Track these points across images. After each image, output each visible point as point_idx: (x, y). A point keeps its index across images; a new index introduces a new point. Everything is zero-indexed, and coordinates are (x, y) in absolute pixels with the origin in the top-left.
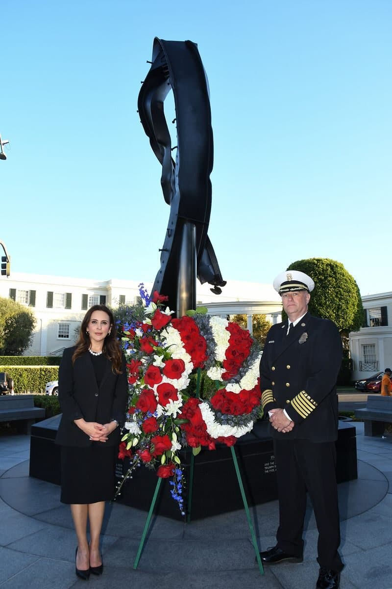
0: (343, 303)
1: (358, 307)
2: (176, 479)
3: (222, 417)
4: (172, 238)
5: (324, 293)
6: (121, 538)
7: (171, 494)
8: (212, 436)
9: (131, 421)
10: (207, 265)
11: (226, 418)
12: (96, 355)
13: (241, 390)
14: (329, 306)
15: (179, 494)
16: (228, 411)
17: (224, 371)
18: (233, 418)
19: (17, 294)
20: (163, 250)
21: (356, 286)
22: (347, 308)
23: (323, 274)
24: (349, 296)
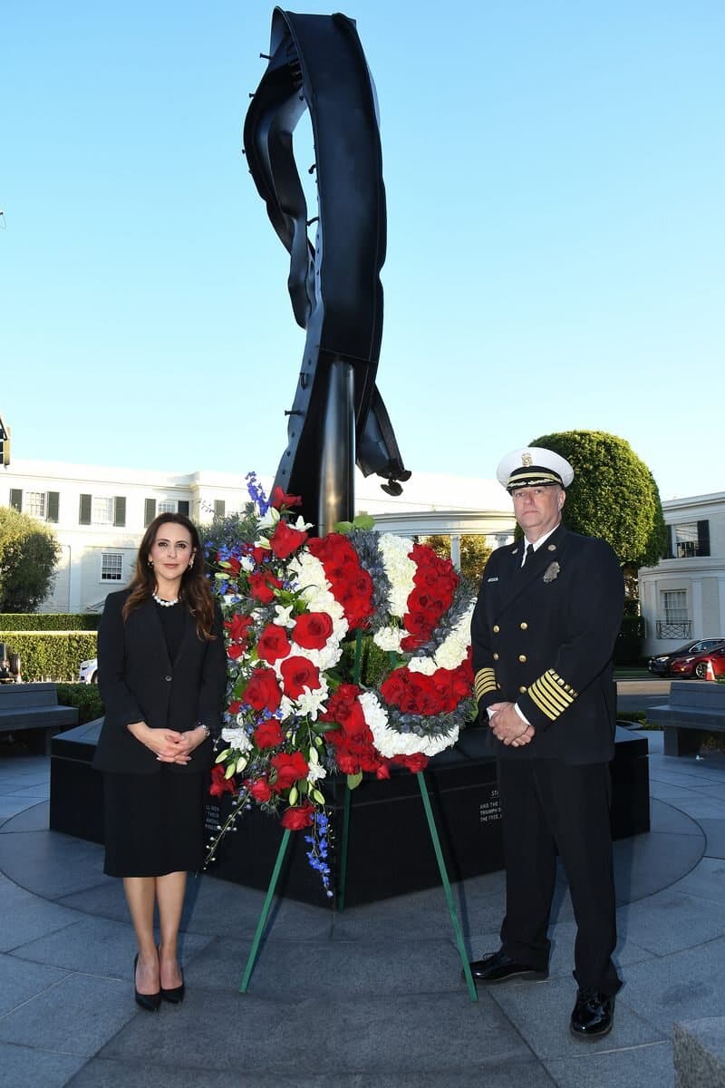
0: (628, 515)
1: (654, 521)
2: (317, 831)
3: (402, 719)
4: (309, 391)
5: (593, 496)
6: (218, 939)
7: (309, 859)
8: (383, 754)
9: (233, 726)
10: (376, 440)
11: (409, 721)
12: (167, 604)
13: (436, 668)
14: (602, 519)
15: (321, 860)
16: (413, 708)
17: (405, 634)
18: (421, 720)
19: (25, 499)
20: (292, 413)
21: (653, 482)
22: (636, 524)
23: (592, 461)
24: (640, 501)
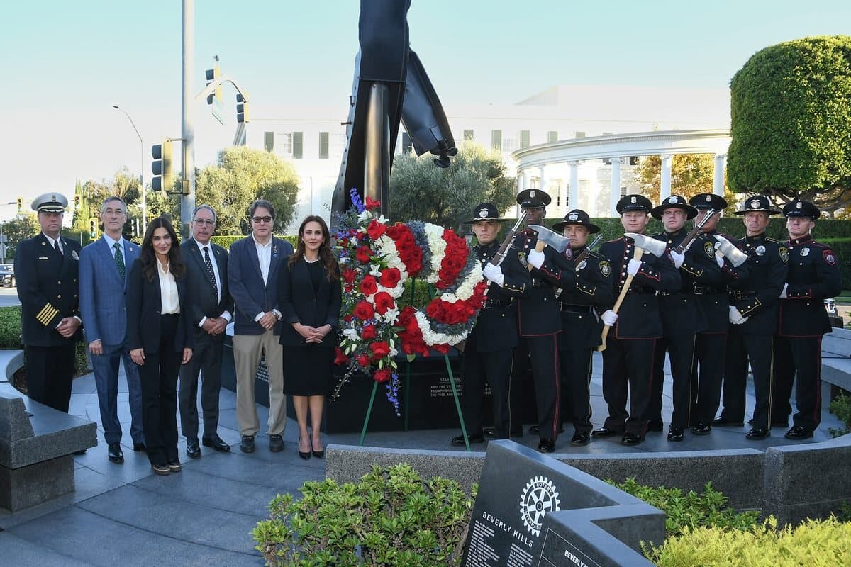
2: (392, 383)
8: (427, 343)
9: (349, 328)
12: (311, 262)
15: (394, 398)
17: (439, 278)
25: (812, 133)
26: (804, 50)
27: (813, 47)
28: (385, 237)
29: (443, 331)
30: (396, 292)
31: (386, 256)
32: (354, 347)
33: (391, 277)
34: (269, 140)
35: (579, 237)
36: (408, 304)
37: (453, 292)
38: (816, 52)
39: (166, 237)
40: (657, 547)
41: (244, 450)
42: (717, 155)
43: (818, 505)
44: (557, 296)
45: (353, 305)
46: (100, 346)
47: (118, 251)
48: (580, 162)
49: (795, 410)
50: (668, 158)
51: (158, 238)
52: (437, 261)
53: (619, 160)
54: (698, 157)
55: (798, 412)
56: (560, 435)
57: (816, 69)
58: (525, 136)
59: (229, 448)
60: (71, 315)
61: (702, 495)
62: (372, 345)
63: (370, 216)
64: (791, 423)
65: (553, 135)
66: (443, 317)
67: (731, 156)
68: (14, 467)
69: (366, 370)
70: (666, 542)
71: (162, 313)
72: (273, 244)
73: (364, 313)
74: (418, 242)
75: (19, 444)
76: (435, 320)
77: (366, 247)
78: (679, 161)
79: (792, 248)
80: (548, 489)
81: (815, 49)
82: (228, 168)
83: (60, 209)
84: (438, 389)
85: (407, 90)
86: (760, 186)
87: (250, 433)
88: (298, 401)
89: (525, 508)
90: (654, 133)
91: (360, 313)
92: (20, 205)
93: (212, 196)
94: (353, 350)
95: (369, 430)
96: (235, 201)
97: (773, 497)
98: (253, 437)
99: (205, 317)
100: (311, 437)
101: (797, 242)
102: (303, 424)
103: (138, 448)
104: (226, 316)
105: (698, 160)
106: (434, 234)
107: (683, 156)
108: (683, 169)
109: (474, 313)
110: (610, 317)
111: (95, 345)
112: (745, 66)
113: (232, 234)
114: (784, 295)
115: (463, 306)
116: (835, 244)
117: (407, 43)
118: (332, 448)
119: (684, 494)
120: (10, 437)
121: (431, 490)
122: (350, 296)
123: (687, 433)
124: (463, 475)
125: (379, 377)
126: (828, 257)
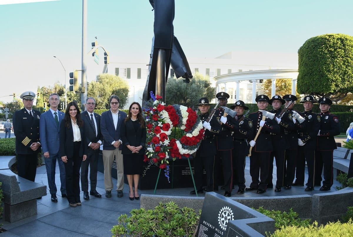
2: (167, 169)
3: (185, 146)
7: (165, 175)
8: (181, 153)
9: (150, 147)
12: (134, 121)
15: (168, 175)
17: (186, 127)
25: (329, 71)
26: (326, 39)
27: (329, 38)
28: (164, 111)
29: (187, 148)
30: (168, 133)
31: (164, 118)
32: (152, 155)
33: (166, 127)
34: (117, 71)
35: (241, 111)
36: (173, 138)
37: (191, 133)
38: (330, 40)
39: (75, 110)
40: (272, 234)
41: (107, 196)
42: (293, 79)
43: (333, 217)
44: (232, 135)
45: (151, 138)
46: (48, 154)
47: (56, 116)
48: (240, 81)
49: (323, 179)
50: (274, 80)
51: (71, 110)
52: (185, 120)
53: (255, 81)
54: (286, 80)
55: (324, 180)
56: (233, 190)
57: (330, 47)
58: (219, 71)
59: (101, 196)
60: (36, 142)
61: (288, 213)
62: (159, 154)
63: (158, 102)
64: (322, 185)
65: (230, 71)
66: (187, 143)
67: (298, 80)
68: (12, 204)
69: (156, 164)
70: (275, 232)
71: (74, 141)
72: (119, 114)
73: (155, 141)
74: (177, 113)
75: (14, 195)
76: (184, 144)
77: (156, 115)
78: (278, 82)
79: (322, 116)
80: (229, 211)
81: (330, 39)
82: (101, 82)
83: (32, 98)
84: (185, 172)
85: (173, 52)
86: (310, 92)
87: (109, 190)
88: (129, 177)
89: (220, 219)
90: (270, 70)
91: (154, 141)
92: (14, 96)
93: (94, 93)
94: (151, 156)
95: (157, 188)
96: (103, 95)
97: (315, 213)
98: (110, 191)
99: (91, 142)
100: (134, 191)
101: (324, 114)
102: (131, 186)
103: (63, 196)
104: (100, 142)
105: (286, 81)
106: (184, 110)
107: (280, 79)
108: (280, 85)
109: (199, 141)
110: (253, 143)
111: (46, 154)
112: (304, 45)
113: (102, 109)
114: (319, 134)
115: (195, 139)
116: (338, 114)
117: (173, 33)
118: (143, 196)
119: (282, 213)
120: (10, 192)
121: (183, 212)
122: (150, 134)
123: (282, 189)
124: (195, 206)
125: (161, 167)
126: (336, 119)
